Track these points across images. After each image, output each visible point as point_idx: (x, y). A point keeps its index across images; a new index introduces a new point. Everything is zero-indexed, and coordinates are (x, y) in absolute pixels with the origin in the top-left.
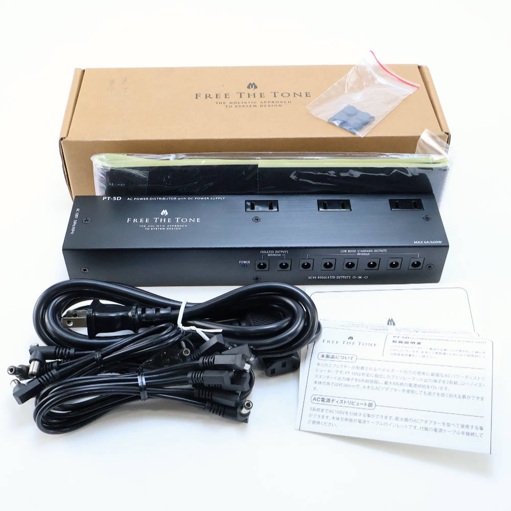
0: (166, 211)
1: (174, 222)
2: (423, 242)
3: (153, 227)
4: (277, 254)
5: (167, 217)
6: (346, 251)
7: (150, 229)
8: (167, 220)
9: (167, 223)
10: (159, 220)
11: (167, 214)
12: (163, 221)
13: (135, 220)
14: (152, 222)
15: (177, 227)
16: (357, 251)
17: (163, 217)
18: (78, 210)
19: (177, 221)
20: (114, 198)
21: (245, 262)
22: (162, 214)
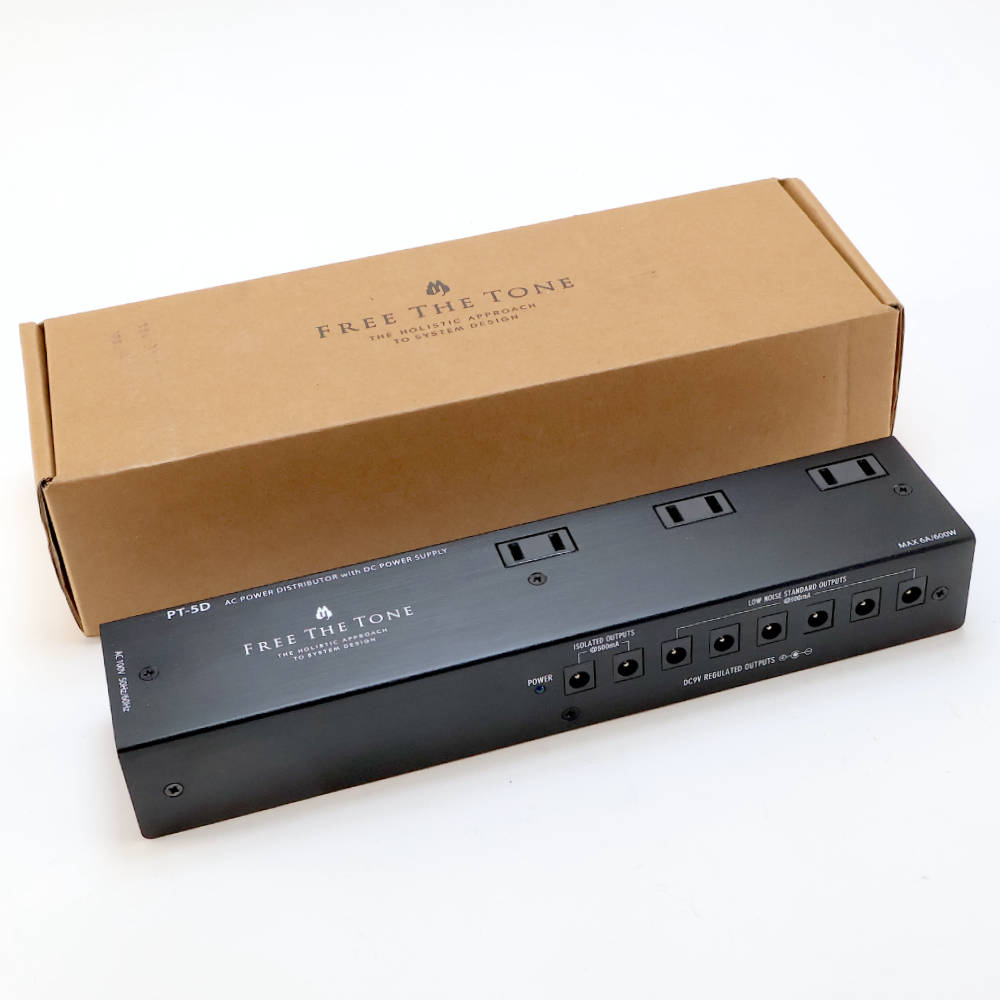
0: (325, 608)
1: (353, 628)
2: (918, 541)
3: (310, 651)
4: (611, 642)
5: (333, 621)
6: (759, 601)
7: (306, 656)
8: (336, 628)
9: (338, 636)
10: (317, 633)
11: (330, 614)
12: (328, 633)
13: (263, 646)
14: (303, 640)
15: (368, 638)
16: (783, 594)
17: (325, 622)
18: (118, 654)
19: (361, 625)
20: (192, 608)
21: (541, 680)
22: (319, 617)
